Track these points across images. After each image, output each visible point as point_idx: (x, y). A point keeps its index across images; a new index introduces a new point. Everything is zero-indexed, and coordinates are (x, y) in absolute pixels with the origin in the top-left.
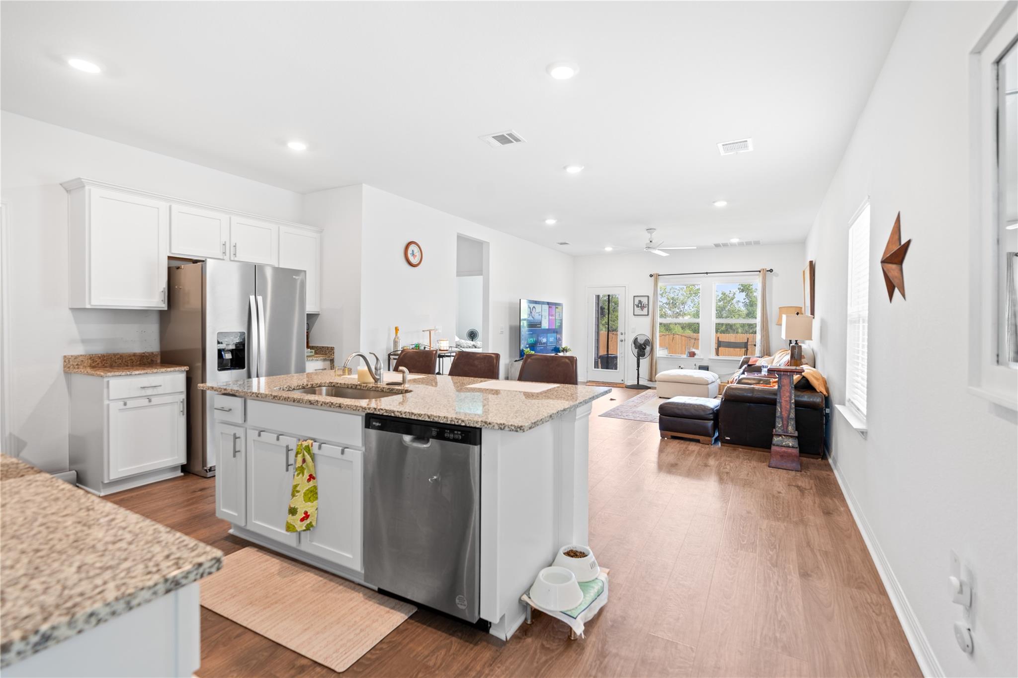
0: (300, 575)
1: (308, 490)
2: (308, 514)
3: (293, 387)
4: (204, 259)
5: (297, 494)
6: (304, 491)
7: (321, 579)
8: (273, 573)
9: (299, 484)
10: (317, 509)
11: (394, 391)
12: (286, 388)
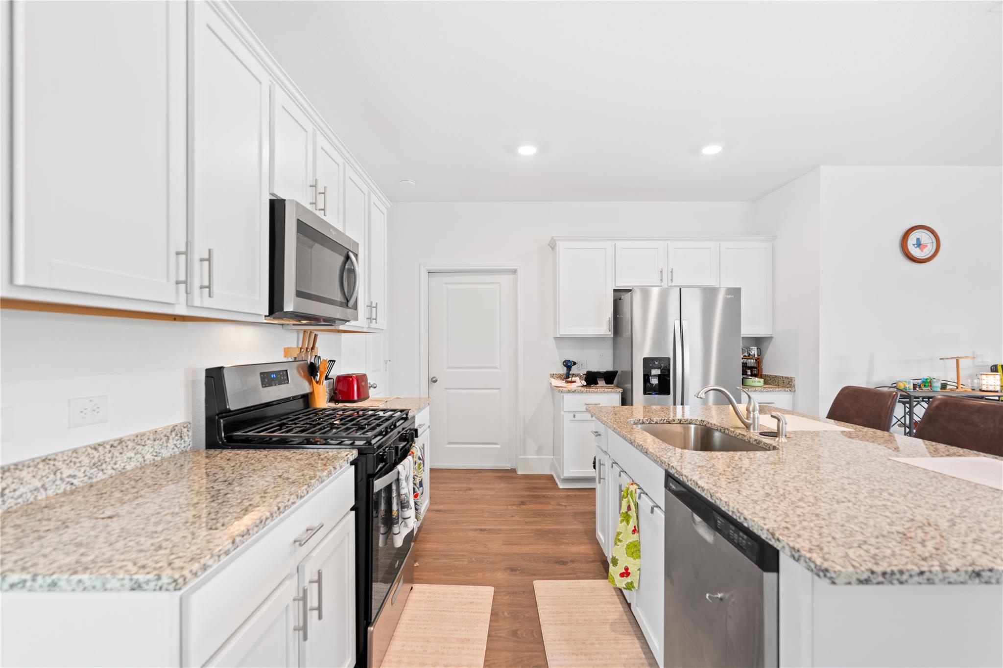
0: (628, 637)
1: (631, 543)
2: (629, 571)
3: (655, 421)
4: (631, 288)
5: (618, 543)
6: (627, 543)
7: (643, 656)
8: (609, 620)
9: (621, 533)
10: (639, 569)
11: (761, 445)
12: (647, 420)
